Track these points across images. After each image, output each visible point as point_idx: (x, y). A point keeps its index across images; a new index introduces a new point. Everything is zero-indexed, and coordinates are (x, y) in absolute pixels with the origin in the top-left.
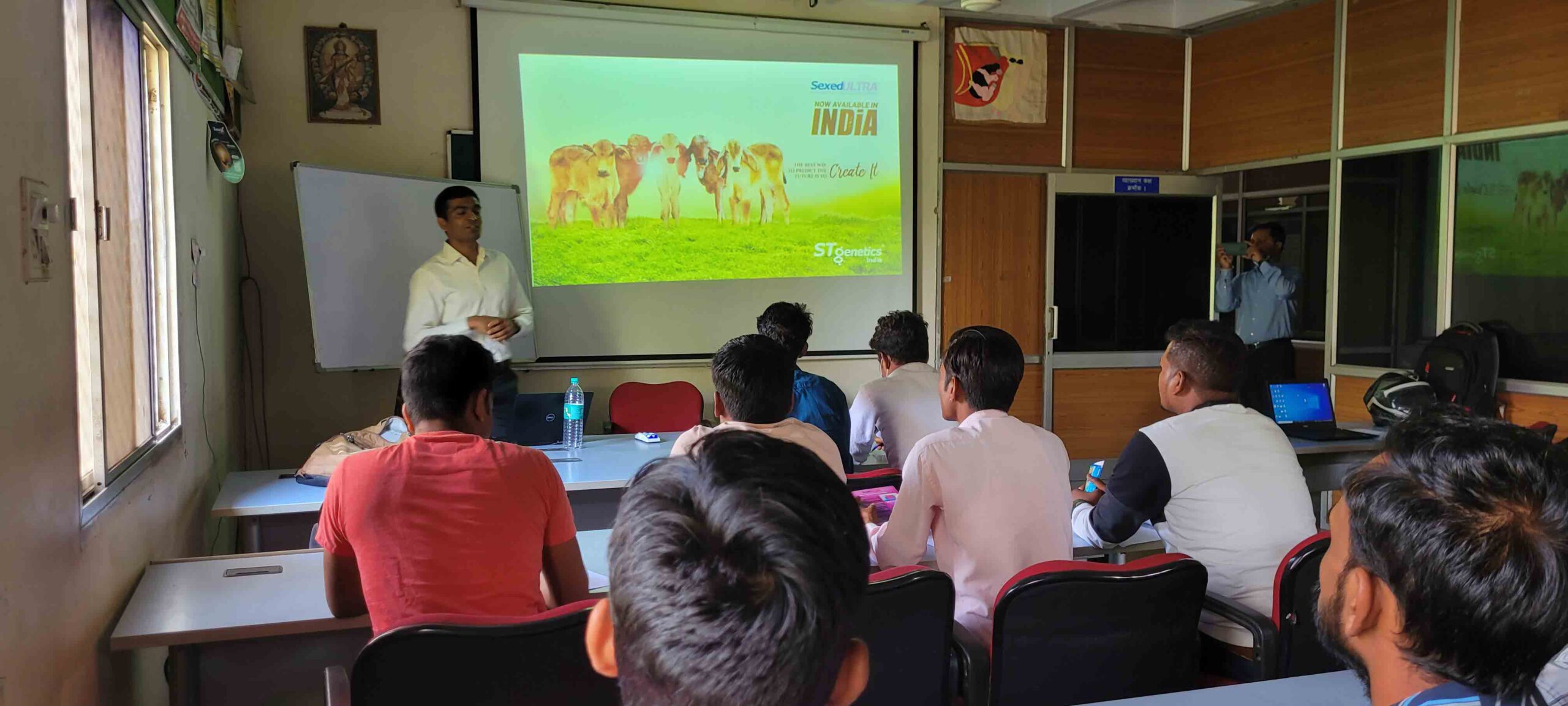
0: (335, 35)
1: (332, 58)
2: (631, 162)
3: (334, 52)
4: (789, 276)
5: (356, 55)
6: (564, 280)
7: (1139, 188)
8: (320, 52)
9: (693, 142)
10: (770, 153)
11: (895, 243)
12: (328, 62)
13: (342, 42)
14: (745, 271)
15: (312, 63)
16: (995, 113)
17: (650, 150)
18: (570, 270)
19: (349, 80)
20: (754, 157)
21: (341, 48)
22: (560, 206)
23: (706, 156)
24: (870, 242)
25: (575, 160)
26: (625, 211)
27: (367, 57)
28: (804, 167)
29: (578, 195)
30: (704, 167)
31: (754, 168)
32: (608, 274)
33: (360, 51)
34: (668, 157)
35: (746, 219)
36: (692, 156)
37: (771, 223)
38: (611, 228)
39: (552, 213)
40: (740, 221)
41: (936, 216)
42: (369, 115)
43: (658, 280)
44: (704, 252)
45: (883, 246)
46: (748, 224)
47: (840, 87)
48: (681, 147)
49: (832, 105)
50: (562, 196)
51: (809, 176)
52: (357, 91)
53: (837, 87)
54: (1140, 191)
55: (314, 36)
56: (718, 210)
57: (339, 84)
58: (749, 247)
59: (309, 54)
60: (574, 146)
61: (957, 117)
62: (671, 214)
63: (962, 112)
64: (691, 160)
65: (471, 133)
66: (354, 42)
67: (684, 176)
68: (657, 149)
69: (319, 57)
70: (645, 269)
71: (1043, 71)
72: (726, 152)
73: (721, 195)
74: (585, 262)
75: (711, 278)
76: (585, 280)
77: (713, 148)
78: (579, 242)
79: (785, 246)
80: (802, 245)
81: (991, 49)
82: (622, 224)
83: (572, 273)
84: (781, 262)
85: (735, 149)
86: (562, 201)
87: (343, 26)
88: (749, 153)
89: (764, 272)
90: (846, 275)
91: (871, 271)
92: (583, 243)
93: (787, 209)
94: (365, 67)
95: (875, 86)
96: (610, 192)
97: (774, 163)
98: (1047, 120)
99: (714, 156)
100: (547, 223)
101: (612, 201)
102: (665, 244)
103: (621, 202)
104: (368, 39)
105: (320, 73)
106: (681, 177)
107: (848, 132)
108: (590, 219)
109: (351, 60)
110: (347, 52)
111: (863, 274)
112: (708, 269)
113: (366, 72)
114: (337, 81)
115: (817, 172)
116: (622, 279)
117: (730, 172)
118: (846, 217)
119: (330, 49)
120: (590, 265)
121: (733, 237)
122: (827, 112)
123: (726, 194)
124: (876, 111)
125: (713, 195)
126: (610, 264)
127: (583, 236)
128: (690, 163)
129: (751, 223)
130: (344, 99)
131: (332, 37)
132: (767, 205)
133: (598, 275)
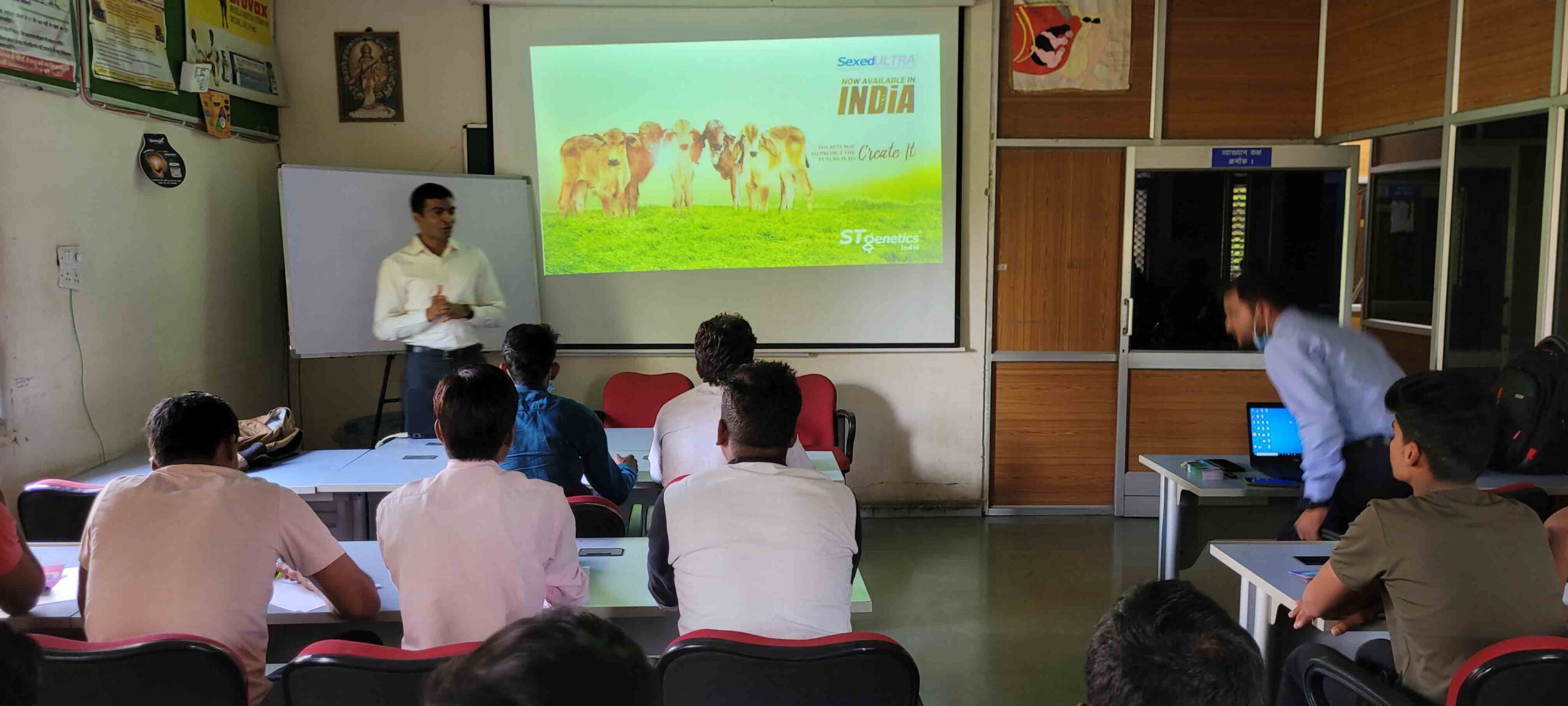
0: (361, 39)
1: (359, 61)
2: (642, 150)
3: (361, 55)
4: (812, 265)
5: (381, 56)
6: (575, 269)
7: (1245, 161)
8: (348, 56)
9: (707, 127)
10: (792, 136)
11: (935, 229)
12: (356, 65)
13: (368, 45)
14: (764, 260)
15: (341, 67)
16: (1064, 80)
17: (662, 136)
18: (580, 259)
19: (374, 80)
20: (773, 140)
21: (367, 51)
22: (571, 196)
23: (721, 140)
24: (905, 228)
25: (585, 149)
26: (636, 199)
27: (390, 58)
28: (829, 150)
29: (589, 185)
30: (719, 152)
31: (773, 151)
32: (620, 263)
33: (384, 53)
34: (681, 143)
35: (765, 206)
36: (707, 142)
37: (793, 209)
38: (622, 217)
39: (563, 203)
40: (758, 207)
41: (987, 197)
42: (393, 112)
43: (669, 268)
44: (718, 239)
45: (920, 232)
46: (767, 209)
47: (871, 62)
48: (694, 133)
49: (861, 81)
50: (573, 186)
51: (835, 159)
52: (382, 91)
53: (868, 62)
54: (1246, 165)
55: (343, 40)
56: (734, 197)
57: (367, 85)
58: (767, 235)
59: (339, 60)
60: (585, 135)
61: (1016, 88)
62: (684, 201)
63: (1022, 81)
64: (704, 146)
65: (485, 126)
66: (378, 44)
67: (698, 163)
68: (670, 136)
69: (348, 61)
70: (656, 257)
71: (1125, 31)
72: (743, 136)
73: (737, 181)
74: (595, 251)
75: (726, 267)
76: (596, 269)
77: (728, 133)
78: (590, 231)
79: (806, 233)
80: (826, 232)
81: (1060, 9)
82: (633, 212)
83: (583, 262)
84: (802, 250)
85: (752, 133)
86: (572, 191)
87: (369, 30)
88: (768, 136)
89: (783, 260)
90: (877, 263)
91: (907, 258)
92: (593, 232)
93: (810, 195)
94: (389, 67)
95: (912, 59)
96: (621, 182)
97: (795, 146)
98: (1131, 86)
99: (730, 142)
100: (558, 213)
101: (622, 189)
102: (678, 232)
103: (632, 191)
104: (391, 40)
105: (349, 75)
106: (695, 165)
107: (881, 110)
108: (600, 207)
109: (377, 62)
110: (373, 55)
111: (897, 262)
112: (724, 258)
113: (390, 72)
114: (364, 82)
115: (843, 155)
116: (633, 267)
117: (747, 156)
118: (876, 201)
119: (357, 52)
120: (601, 254)
121: (749, 224)
122: (855, 89)
123: (743, 179)
124: (913, 86)
125: (729, 181)
126: (621, 253)
127: (593, 225)
128: (703, 149)
129: (769, 209)
130: (370, 99)
131: (359, 42)
132: (787, 189)
133: (609, 263)
